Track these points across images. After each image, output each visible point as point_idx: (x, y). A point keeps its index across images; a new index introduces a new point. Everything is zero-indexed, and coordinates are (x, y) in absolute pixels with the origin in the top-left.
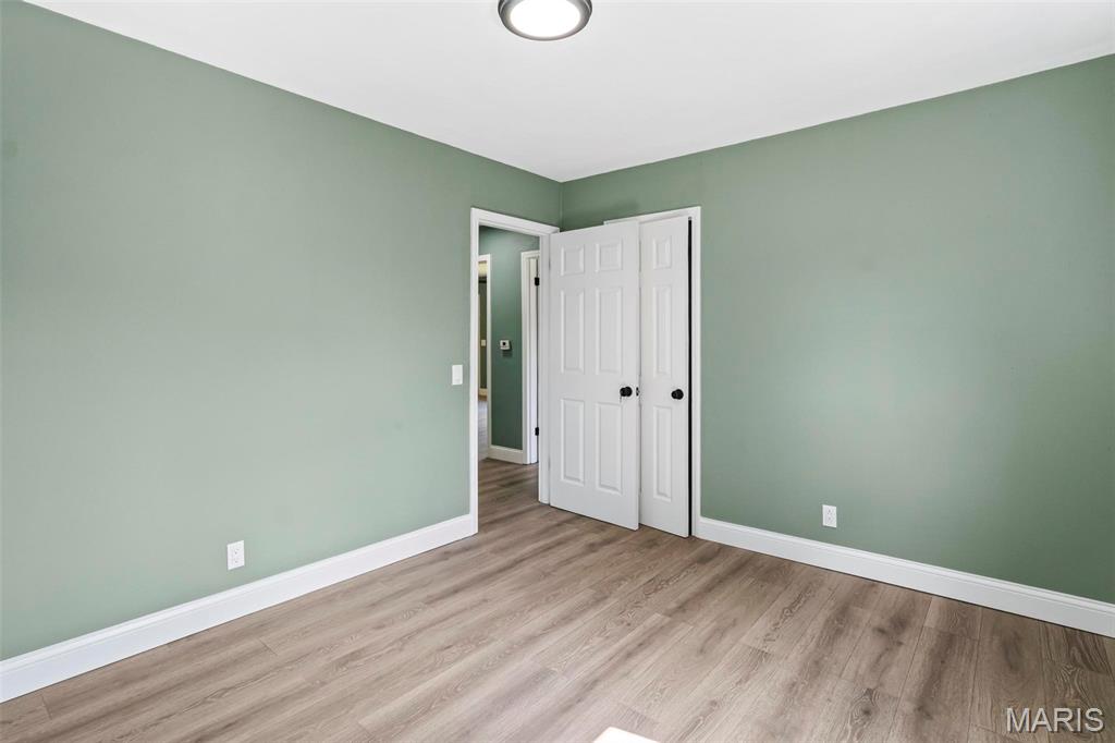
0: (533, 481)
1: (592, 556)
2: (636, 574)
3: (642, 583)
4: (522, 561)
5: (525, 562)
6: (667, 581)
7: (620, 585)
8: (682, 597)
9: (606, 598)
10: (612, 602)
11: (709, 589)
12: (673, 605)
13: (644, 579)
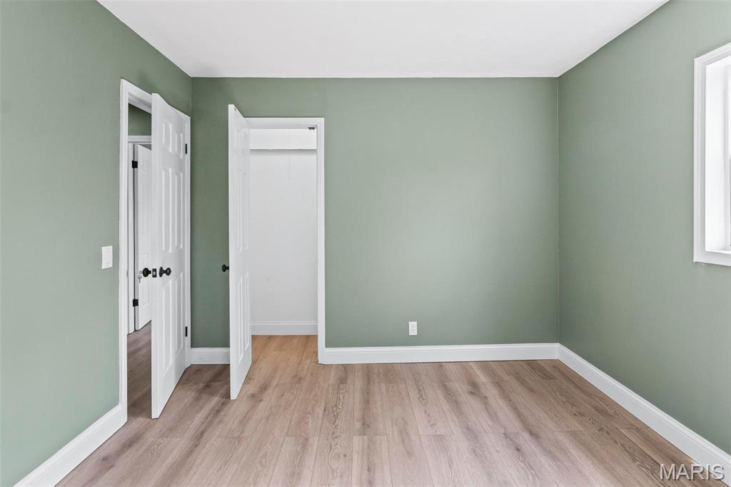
0: (144, 351)
1: (262, 406)
2: (309, 409)
3: (321, 416)
4: (202, 433)
5: (206, 435)
6: (336, 406)
7: (307, 423)
8: (357, 414)
9: (307, 440)
10: (315, 442)
11: (367, 402)
12: (358, 425)
13: (320, 411)
